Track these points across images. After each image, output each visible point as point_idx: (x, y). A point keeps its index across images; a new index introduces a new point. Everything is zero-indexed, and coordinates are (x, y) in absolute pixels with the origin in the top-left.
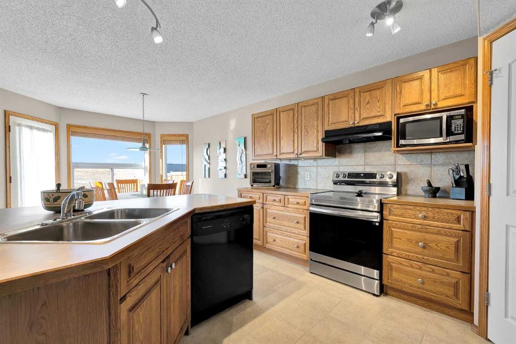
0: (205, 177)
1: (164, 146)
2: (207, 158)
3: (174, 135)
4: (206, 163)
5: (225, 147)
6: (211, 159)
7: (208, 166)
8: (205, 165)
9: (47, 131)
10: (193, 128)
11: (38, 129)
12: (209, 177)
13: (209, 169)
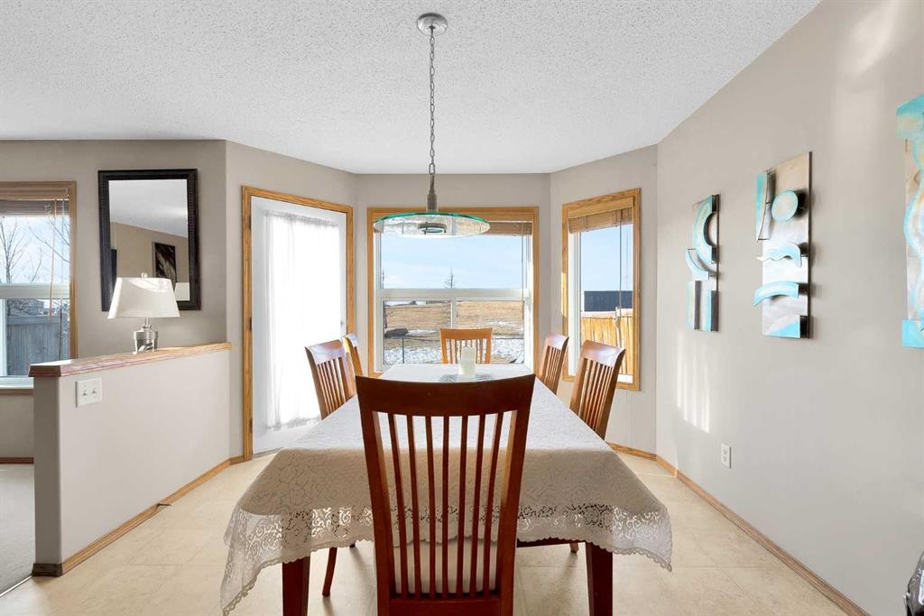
0: (698, 326)
1: (571, 237)
2: (706, 252)
3: (599, 201)
4: (703, 276)
5: (804, 185)
6: (724, 255)
7: (709, 285)
8: (698, 284)
9: (326, 224)
10: (655, 165)
11: (306, 220)
12: (715, 326)
13: (716, 297)
